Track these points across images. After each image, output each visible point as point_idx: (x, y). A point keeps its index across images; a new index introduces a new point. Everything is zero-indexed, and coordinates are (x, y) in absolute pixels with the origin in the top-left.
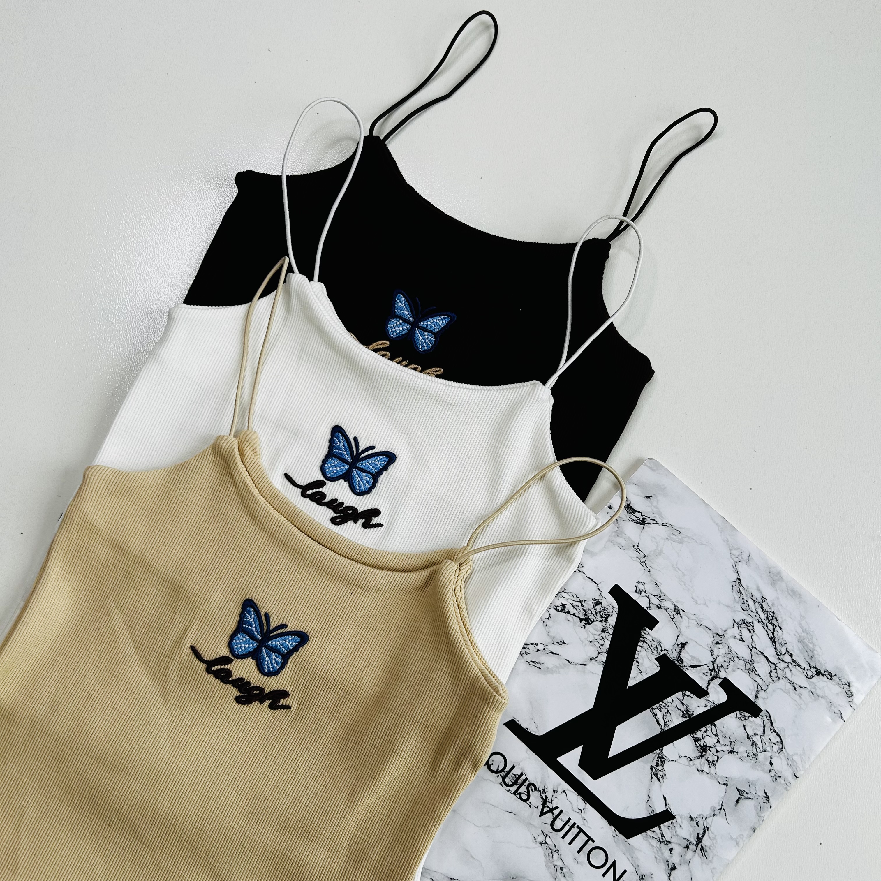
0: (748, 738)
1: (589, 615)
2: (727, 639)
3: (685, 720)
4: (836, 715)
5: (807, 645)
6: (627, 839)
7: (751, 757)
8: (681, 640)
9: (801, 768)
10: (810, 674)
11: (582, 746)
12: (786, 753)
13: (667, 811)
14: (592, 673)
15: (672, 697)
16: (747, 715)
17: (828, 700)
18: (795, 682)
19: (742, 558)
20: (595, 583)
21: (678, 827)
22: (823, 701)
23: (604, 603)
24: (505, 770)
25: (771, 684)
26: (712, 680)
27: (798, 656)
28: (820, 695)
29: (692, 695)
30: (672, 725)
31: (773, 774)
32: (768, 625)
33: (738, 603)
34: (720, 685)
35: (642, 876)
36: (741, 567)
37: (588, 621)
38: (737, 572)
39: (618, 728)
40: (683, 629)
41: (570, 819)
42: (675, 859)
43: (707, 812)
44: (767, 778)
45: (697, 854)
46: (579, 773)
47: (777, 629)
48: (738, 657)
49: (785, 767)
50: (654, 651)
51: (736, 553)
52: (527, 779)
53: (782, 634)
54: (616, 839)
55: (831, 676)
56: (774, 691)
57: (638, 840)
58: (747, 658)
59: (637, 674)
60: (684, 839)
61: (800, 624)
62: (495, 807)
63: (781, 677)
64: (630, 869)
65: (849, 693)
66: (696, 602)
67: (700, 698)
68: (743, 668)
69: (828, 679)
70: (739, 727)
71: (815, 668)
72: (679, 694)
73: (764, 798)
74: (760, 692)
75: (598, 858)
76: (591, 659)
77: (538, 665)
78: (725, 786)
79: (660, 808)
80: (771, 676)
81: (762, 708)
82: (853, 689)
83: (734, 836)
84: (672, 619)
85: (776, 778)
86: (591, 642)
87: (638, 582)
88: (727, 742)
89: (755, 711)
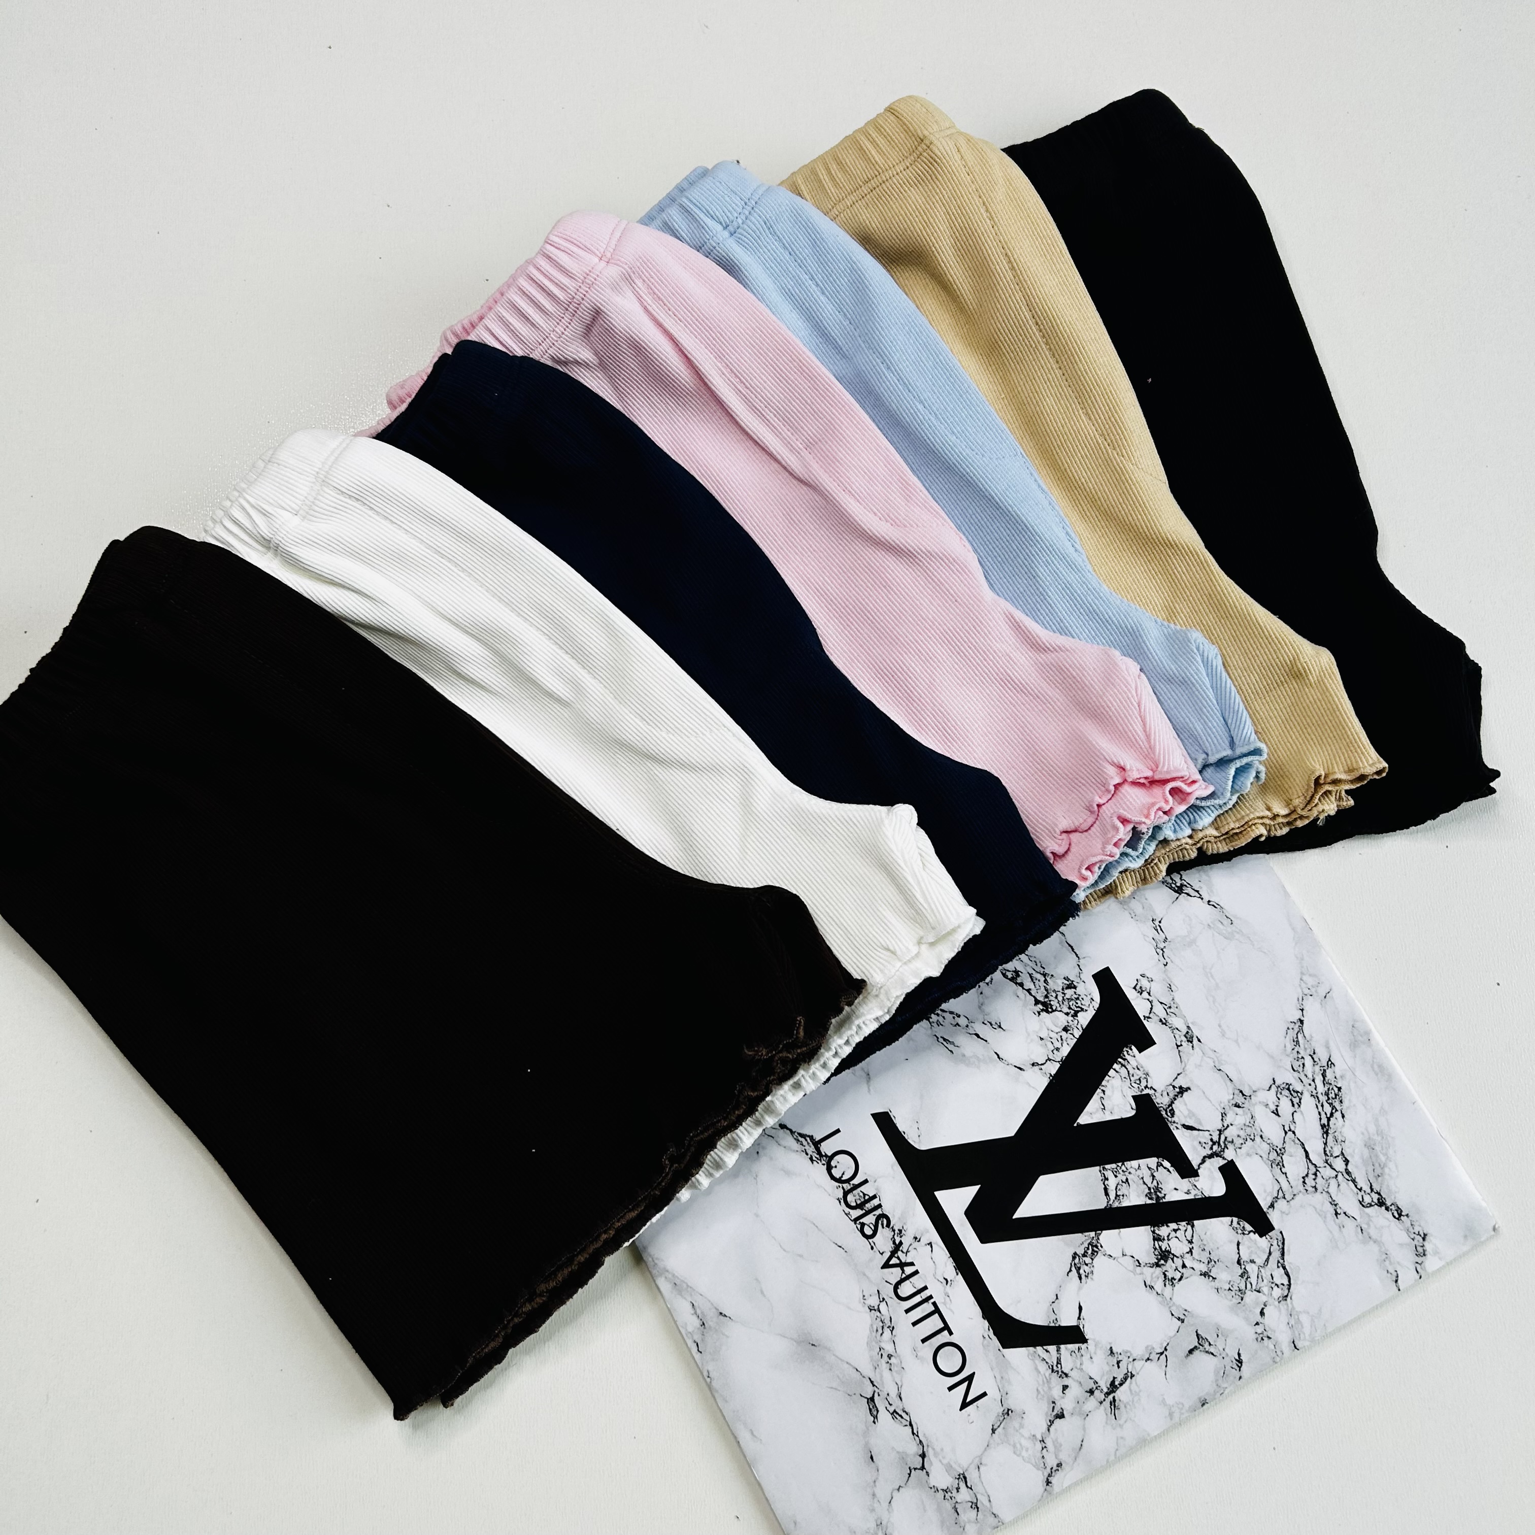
0: (1239, 1262)
1: (1051, 998)
2: (1254, 1105)
3: (1149, 1202)
4: (1389, 1275)
5: (1377, 1156)
6: (1005, 1346)
7: (1233, 1293)
8: (1182, 1082)
9: (1307, 1337)
10: (1367, 1199)
11: (978, 1187)
12: (1290, 1305)
13: (1077, 1327)
14: (1028, 1084)
15: (1141, 1161)
16: (1249, 1227)
17: (1383, 1249)
18: (1340, 1205)
19: (1316, 991)
20: (1077, 955)
21: (1086, 1358)
22: (1375, 1248)
23: (1080, 990)
24: (852, 1183)
25: (1300, 1194)
26: (1210, 1156)
27: (1357, 1167)
28: (1374, 1237)
29: (1171, 1169)
30: (1126, 1203)
31: (1259, 1329)
32: (1326, 1105)
33: (1287, 1055)
34: (1222, 1169)
35: (1008, 1410)
36: (1311, 1006)
37: (1047, 1007)
38: (1302, 1010)
39: (1042, 1179)
40: (1190, 1067)
41: (925, 1288)
42: (1067, 1403)
43: (1139, 1351)
44: (1249, 1332)
45: (1102, 1407)
46: (962, 1225)
47: (1338, 1115)
48: (1261, 1136)
49: (1283, 1327)
50: (1133, 1084)
51: (1310, 981)
52: (880, 1206)
53: (1343, 1126)
54: (985, 1342)
55: (1399, 1214)
56: (1301, 1206)
57: (1019, 1355)
58: (1275, 1144)
59: (1097, 1110)
60: (1091, 1378)
61: (1377, 1120)
62: (819, 1230)
63: (1320, 1189)
64: (993, 1393)
65: (1420, 1250)
66: (1223, 1035)
67: (1182, 1178)
68: (1265, 1156)
69: (1394, 1217)
70: (1231, 1242)
71: (1379, 1194)
72: (1152, 1161)
73: (1234, 1361)
74: (1279, 1201)
75: (950, 1360)
76: (1033, 1065)
77: (951, 1047)
78: (1179, 1323)
79: (1068, 1320)
80: (1304, 1182)
81: (1276, 1227)
82: (1428, 1246)
83: (1170, 1401)
84: (1178, 1046)
85: (1262, 1338)
86: (1042, 1039)
87: (1142, 976)
88: (1204, 1257)
89: (1263, 1226)
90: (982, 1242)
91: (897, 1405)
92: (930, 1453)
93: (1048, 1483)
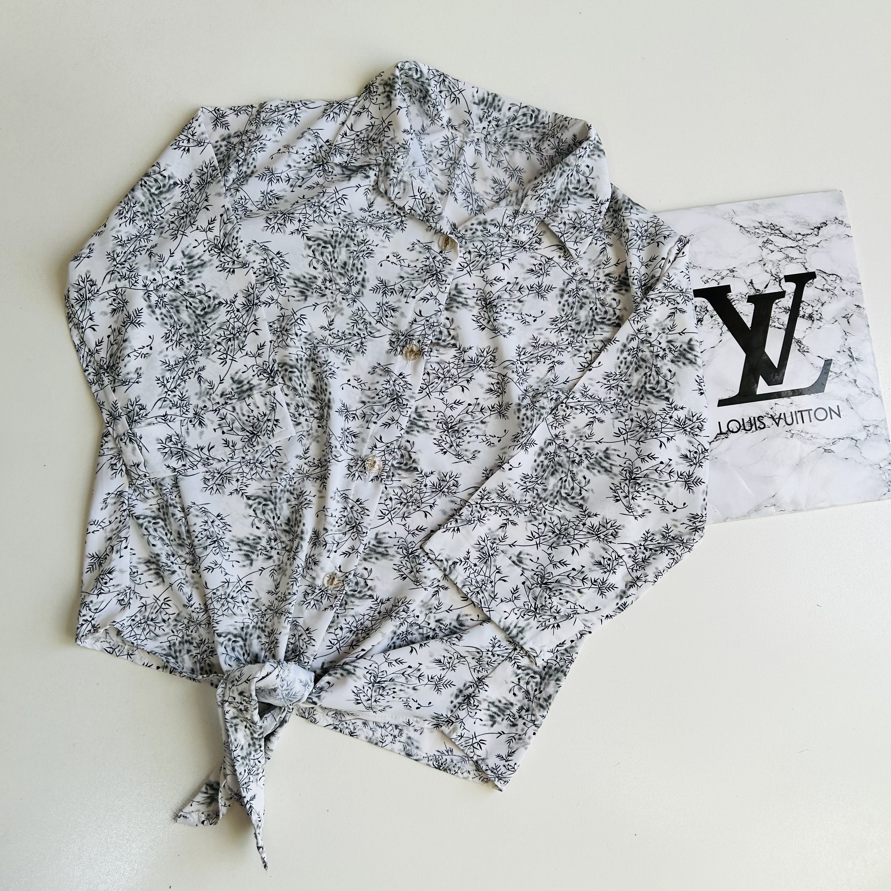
0: (822, 290)
1: (698, 317)
2: (766, 258)
3: (789, 314)
4: (846, 238)
5: (801, 222)
7: (833, 297)
8: (748, 282)
9: (858, 278)
10: (816, 233)
11: (761, 377)
13: (825, 361)
14: (728, 340)
15: (773, 310)
16: (811, 281)
17: (836, 235)
18: (814, 243)
19: (731, 215)
21: (838, 362)
22: (834, 238)
23: (698, 304)
24: (741, 425)
25: (806, 256)
26: (780, 283)
27: (803, 231)
28: (830, 237)
29: (780, 300)
30: (786, 323)
33: (752, 237)
34: (786, 281)
35: (846, 400)
36: (736, 220)
37: (700, 320)
38: (737, 224)
39: (766, 350)
40: (743, 276)
41: (791, 413)
42: (851, 377)
43: (842, 342)
44: (849, 297)
45: (857, 364)
46: (773, 389)
47: (781, 229)
48: (779, 261)
49: (851, 285)
50: (743, 300)
51: (726, 216)
52: (754, 418)
53: (786, 229)
54: (819, 398)
55: (825, 224)
56: (810, 258)
57: (829, 387)
58: (784, 257)
59: (747, 318)
60: (845, 364)
61: (788, 216)
62: (755, 445)
63: (806, 248)
64: (839, 403)
65: (840, 222)
66: (735, 258)
67: (784, 297)
68: (787, 263)
69: (825, 226)
70: (814, 290)
71: (815, 228)
72: (774, 306)
73: (857, 308)
74: (805, 265)
75: (821, 414)
76: (721, 335)
78: (837, 322)
79: (822, 363)
80: (802, 253)
81: (814, 271)
82: (840, 219)
83: (863, 338)
84: (734, 277)
85: (852, 294)
86: (712, 328)
87: (701, 279)
88: (816, 302)
89: (812, 276)
90: (781, 383)
91: (831, 441)
92: (852, 436)
93: (877, 396)
